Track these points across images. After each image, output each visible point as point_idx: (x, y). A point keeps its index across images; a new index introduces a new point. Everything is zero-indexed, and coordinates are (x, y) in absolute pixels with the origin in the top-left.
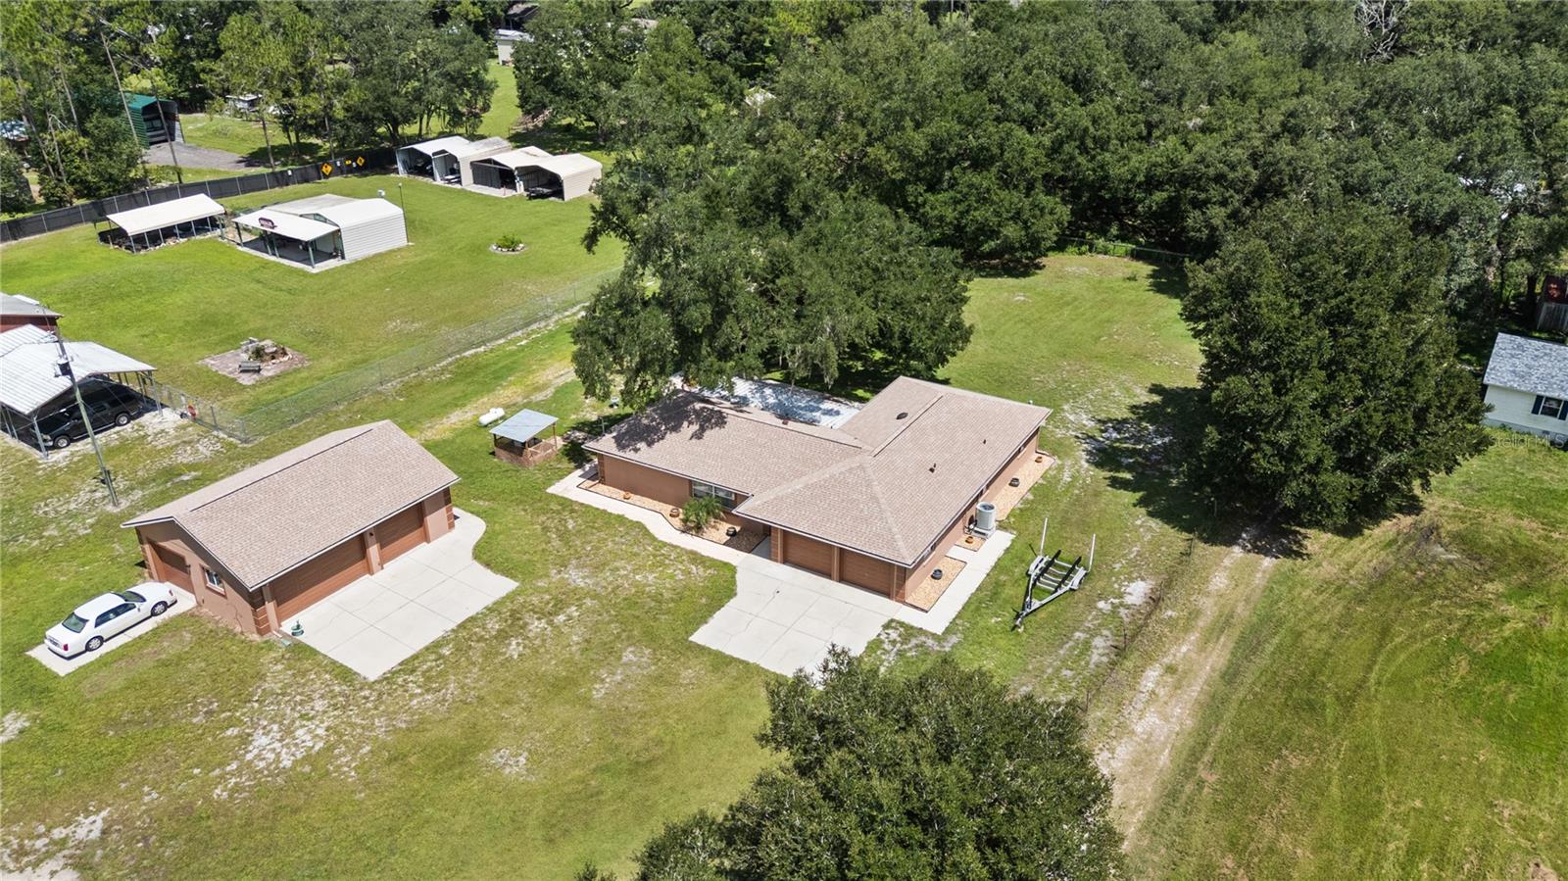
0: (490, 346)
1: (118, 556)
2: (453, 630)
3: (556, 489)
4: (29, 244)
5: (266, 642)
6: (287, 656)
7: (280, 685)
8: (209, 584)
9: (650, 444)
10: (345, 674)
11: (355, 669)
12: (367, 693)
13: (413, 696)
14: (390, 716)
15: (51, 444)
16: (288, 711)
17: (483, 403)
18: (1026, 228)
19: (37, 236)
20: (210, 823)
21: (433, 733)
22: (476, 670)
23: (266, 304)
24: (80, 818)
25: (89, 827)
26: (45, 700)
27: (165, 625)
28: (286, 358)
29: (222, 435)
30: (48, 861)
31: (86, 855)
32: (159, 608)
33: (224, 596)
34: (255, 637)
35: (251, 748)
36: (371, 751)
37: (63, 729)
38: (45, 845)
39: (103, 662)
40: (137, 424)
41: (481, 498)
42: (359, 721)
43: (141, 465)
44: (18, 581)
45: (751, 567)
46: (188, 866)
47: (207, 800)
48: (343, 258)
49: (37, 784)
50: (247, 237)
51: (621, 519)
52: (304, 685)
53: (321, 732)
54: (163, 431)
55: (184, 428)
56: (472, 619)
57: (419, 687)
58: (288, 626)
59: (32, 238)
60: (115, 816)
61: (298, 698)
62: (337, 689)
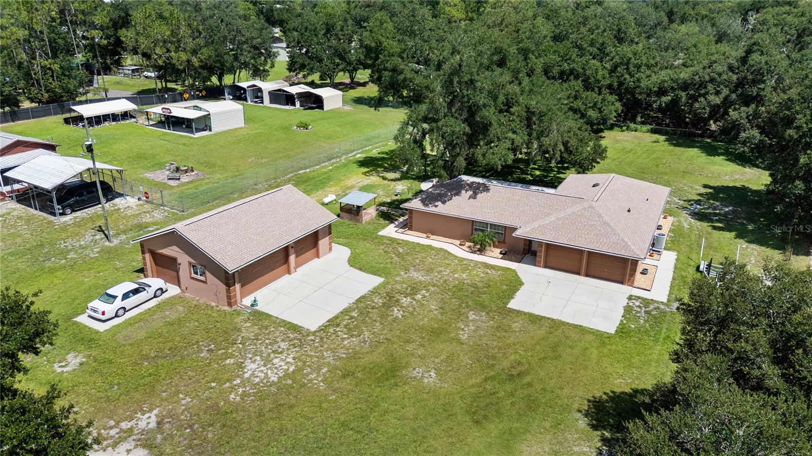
0: (312, 169)
1: (120, 268)
2: (353, 303)
3: (382, 233)
4: (22, 124)
5: (234, 311)
6: (251, 318)
7: (253, 334)
8: (194, 275)
9: (444, 202)
10: (294, 328)
11: (299, 324)
12: (313, 338)
13: (343, 339)
14: (333, 351)
15: (61, 211)
16: (264, 349)
17: (320, 194)
18: (601, 112)
19: (26, 121)
20: (234, 415)
21: (366, 360)
22: (378, 324)
23: (172, 150)
24: (139, 415)
25: (147, 421)
26: (93, 345)
27: (163, 303)
28: (193, 173)
29: (166, 209)
30: (122, 443)
31: (150, 439)
32: (159, 292)
33: (205, 282)
34: (227, 308)
35: (246, 370)
36: (329, 371)
37: (111, 362)
38: (117, 433)
39: (129, 323)
40: (112, 204)
41: (340, 238)
42: (313, 354)
43: (121, 223)
44: (56, 281)
45: (524, 270)
46: (228, 443)
47: (226, 401)
48: (210, 130)
49: (101, 394)
50: (151, 123)
51: (429, 246)
52: (269, 334)
53: (290, 360)
54: (129, 207)
55: (142, 205)
56: (363, 297)
57: (345, 334)
58: (247, 301)
59: (22, 121)
60: (164, 413)
61: (267, 341)
62: (292, 336)
